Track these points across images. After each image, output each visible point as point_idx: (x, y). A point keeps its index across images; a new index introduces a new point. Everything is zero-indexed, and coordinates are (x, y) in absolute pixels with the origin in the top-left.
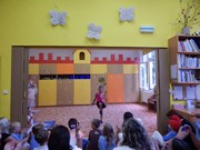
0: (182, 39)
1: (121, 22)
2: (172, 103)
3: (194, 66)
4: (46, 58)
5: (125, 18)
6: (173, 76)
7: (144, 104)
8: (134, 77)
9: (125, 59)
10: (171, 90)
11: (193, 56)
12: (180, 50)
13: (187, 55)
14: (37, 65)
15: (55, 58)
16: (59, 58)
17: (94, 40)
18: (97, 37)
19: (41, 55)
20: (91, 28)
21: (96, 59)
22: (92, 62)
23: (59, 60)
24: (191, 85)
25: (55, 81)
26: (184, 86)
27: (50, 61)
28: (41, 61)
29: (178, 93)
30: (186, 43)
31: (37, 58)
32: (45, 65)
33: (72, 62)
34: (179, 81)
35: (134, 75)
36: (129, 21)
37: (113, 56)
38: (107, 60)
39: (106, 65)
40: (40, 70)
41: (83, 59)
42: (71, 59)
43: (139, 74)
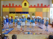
4: (11, 5)
15: (15, 6)
16: (16, 5)
21: (31, 6)
25: (15, 14)
27: (13, 7)
31: (8, 6)
33: (21, 7)
38: (36, 6)
39: (35, 8)
40: (9, 10)
41: (26, 6)
42: (21, 6)
43: (49, 12)
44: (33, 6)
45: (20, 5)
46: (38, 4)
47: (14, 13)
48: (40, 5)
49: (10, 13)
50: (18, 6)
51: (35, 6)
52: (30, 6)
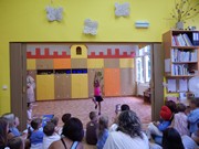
0: (175, 34)
1: (117, 17)
2: (166, 95)
3: (186, 60)
4: (42, 53)
5: (121, 13)
6: (167, 70)
7: (140, 97)
8: (130, 71)
9: (121, 53)
10: (164, 83)
11: (186, 50)
12: (173, 45)
13: (180, 49)
14: (34, 60)
15: (51, 53)
16: (56, 53)
17: (90, 35)
18: (93, 32)
19: (38, 51)
20: (87, 23)
22: (89, 57)
23: (56, 55)
24: (183, 78)
25: (52, 76)
26: (177, 79)
27: (47, 56)
28: (38, 56)
29: (171, 86)
30: (180, 37)
31: (34, 53)
32: (43, 60)
34: (173, 75)
35: (130, 69)
36: (124, 17)
37: (109, 51)
38: (104, 54)
40: (37, 65)
41: (81, 54)
42: (67, 54)
44: (97, 54)
45: (64, 53)
47: (50, 72)
48: (113, 53)
51: (101, 53)
52: (90, 54)
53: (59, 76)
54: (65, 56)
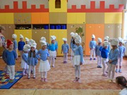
14: (12, 14)
21: (74, 7)
23: (34, 9)
27: (25, 10)
28: (16, 10)
31: (12, 7)
33: (47, 10)
38: (86, 8)
39: (85, 13)
40: (15, 20)
41: (60, 7)
42: (46, 7)
43: (122, 24)
44: (79, 7)
45: (42, 6)
46: (93, 3)
47: (27, 26)
48: (97, 6)
49: (18, 27)
50: (38, 7)
51: (83, 7)
52: (71, 8)
53: (36, 31)
54: (44, 9)
